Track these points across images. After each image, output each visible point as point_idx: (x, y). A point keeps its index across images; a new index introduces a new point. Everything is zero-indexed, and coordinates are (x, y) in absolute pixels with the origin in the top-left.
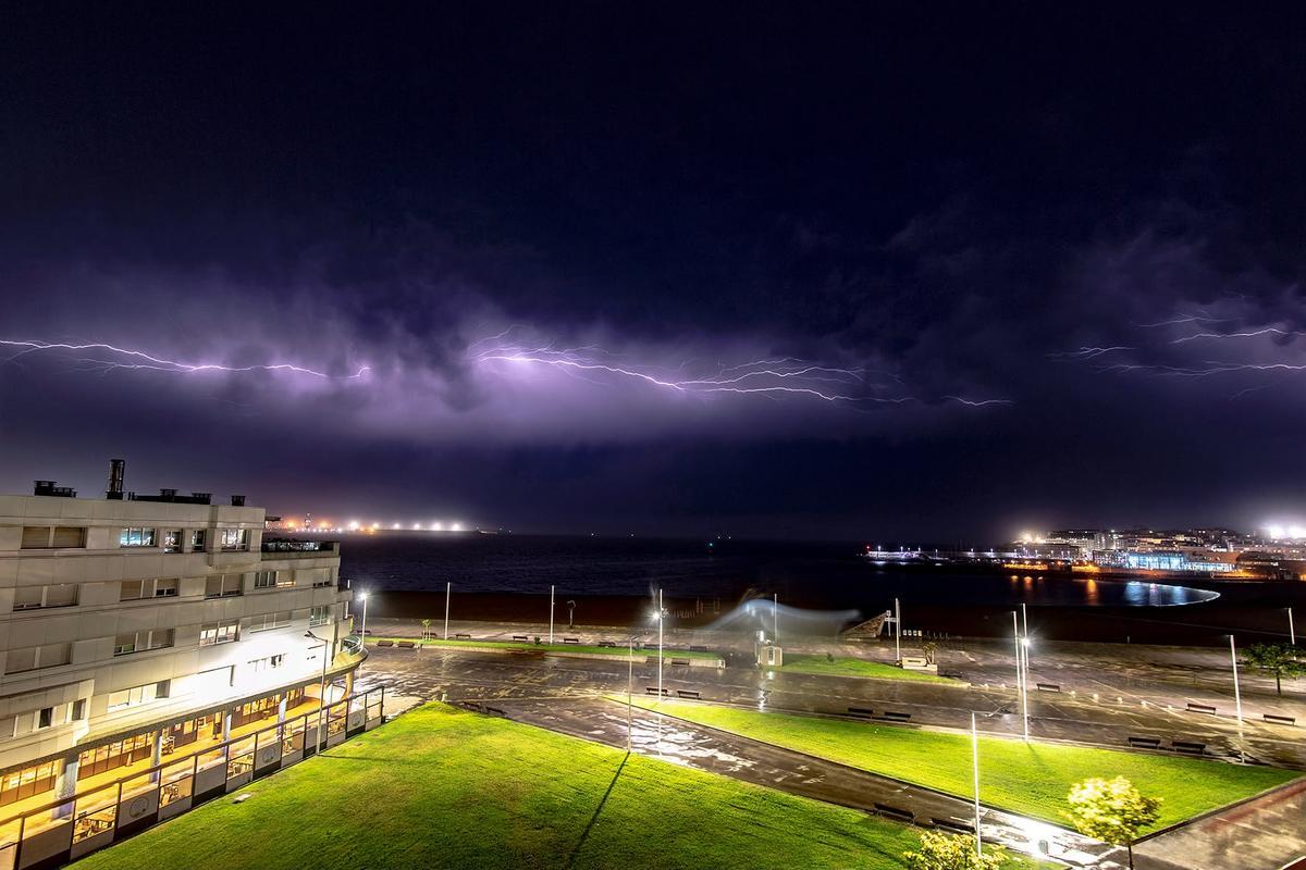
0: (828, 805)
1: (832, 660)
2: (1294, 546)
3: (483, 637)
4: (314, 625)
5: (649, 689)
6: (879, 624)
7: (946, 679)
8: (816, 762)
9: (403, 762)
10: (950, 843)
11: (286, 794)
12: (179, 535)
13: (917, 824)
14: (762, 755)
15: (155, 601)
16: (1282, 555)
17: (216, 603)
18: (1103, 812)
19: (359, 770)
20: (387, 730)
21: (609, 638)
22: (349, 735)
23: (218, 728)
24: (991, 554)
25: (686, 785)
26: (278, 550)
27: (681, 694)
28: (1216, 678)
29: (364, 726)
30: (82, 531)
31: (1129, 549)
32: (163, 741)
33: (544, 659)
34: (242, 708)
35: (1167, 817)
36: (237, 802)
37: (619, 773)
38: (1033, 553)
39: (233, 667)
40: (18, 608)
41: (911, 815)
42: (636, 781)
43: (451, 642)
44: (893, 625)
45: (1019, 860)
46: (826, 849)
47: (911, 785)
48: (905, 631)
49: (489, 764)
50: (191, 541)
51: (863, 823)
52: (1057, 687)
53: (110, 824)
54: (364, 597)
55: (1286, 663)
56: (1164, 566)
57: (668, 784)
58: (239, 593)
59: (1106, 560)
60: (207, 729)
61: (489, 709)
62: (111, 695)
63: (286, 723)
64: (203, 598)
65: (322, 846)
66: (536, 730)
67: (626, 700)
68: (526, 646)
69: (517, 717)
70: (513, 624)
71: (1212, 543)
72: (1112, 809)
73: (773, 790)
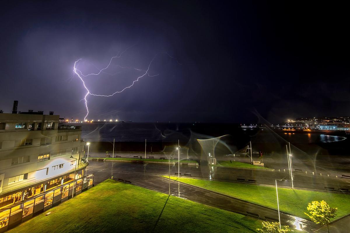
0: (232, 213)
3: (125, 156)
4: (73, 153)
5: (175, 173)
6: (245, 150)
7: (267, 168)
8: (228, 198)
9: (99, 200)
10: (272, 225)
11: (62, 212)
12: (33, 125)
13: (260, 219)
14: (211, 195)
15: (25, 147)
17: (43, 147)
18: (318, 213)
22: (83, 191)
23: (42, 190)
24: (278, 126)
25: (187, 206)
26: (63, 129)
27: (186, 175)
29: (87, 188)
30: (4, 124)
31: (320, 123)
32: (25, 194)
33: (143, 164)
34: (50, 183)
36: (47, 215)
37: (166, 202)
38: (291, 126)
39: (48, 168)
41: (258, 215)
42: (172, 205)
43: (115, 159)
44: (250, 150)
45: (293, 231)
46: (232, 228)
48: (253, 152)
49: (126, 200)
50: (37, 126)
51: (243, 219)
52: (301, 170)
54: (88, 144)
56: (331, 129)
57: (182, 206)
58: (50, 143)
59: (313, 127)
60: (38, 191)
61: (126, 181)
62: (10, 179)
64: (39, 145)
65: (73, 230)
66: (141, 188)
67: (168, 177)
68: (138, 159)
69: (134, 184)
70: (134, 152)
71: (345, 121)
72: (321, 212)
73: (215, 208)
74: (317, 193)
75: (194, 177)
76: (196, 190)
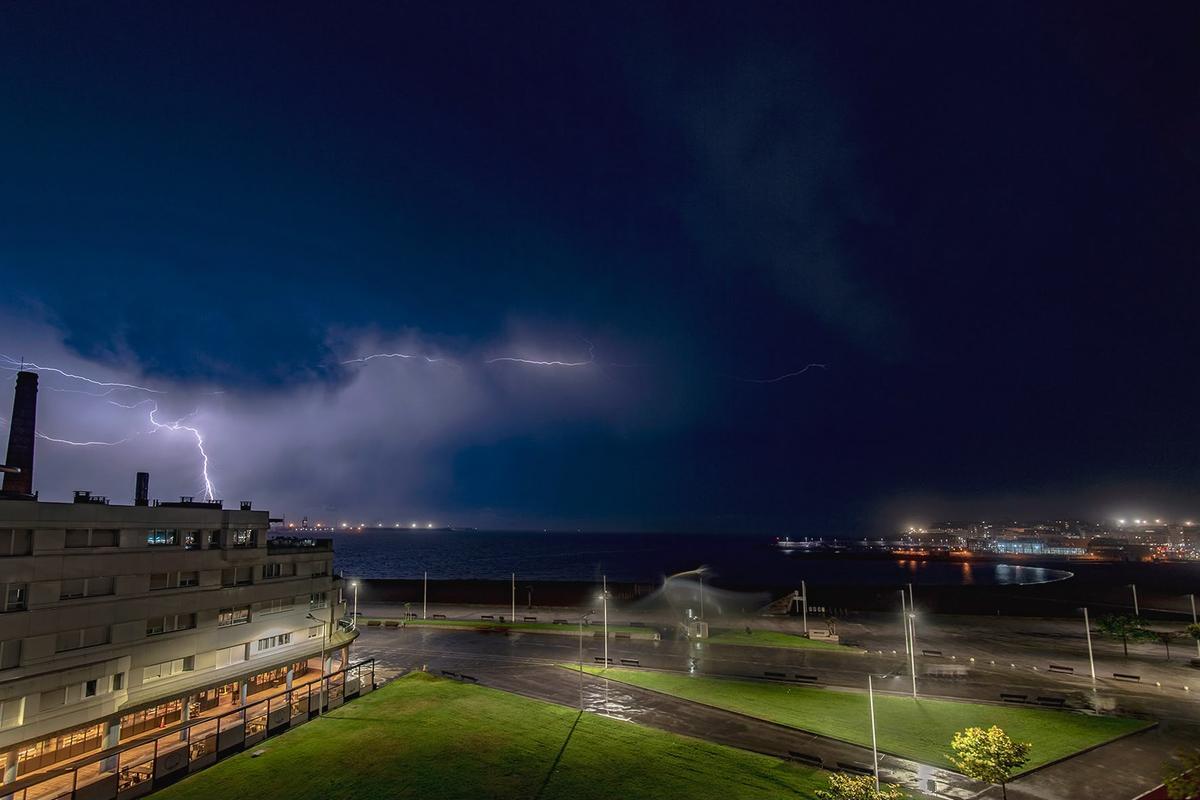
0: (750, 753)
1: (750, 633)
2: (1137, 534)
3: (457, 616)
4: (313, 608)
5: (596, 659)
6: (789, 602)
7: (846, 647)
8: (739, 718)
9: (393, 721)
10: (854, 783)
11: (296, 749)
12: (197, 535)
13: (825, 768)
14: (693, 712)
15: (180, 590)
16: (1126, 541)
17: (231, 591)
18: (981, 755)
19: (357, 728)
20: (379, 695)
21: (562, 616)
22: (347, 699)
23: (236, 695)
24: (881, 543)
25: (630, 738)
26: (281, 546)
27: (624, 663)
28: (1072, 644)
29: (358, 693)
30: (115, 533)
31: (997, 536)
32: (190, 706)
33: (507, 635)
34: (256, 679)
35: (1035, 759)
36: (255, 756)
37: (574, 728)
38: (917, 542)
39: (247, 645)
40: (64, 597)
41: (820, 761)
42: (588, 735)
43: (427, 621)
44: (801, 603)
45: (912, 796)
46: (749, 789)
47: (819, 736)
48: (810, 608)
49: (464, 722)
50: (207, 540)
51: (780, 767)
52: (940, 653)
53: (148, 776)
54: (354, 584)
55: (1131, 631)
56: (1028, 551)
57: (615, 737)
58: (249, 582)
59: (978, 546)
60: (226, 695)
61: (463, 677)
62: (145, 669)
63: (294, 689)
64: (219, 587)
65: (327, 792)
66: (503, 694)
67: (578, 668)
68: (493, 624)
69: (487, 683)
70: (481, 606)
71: (1067, 531)
72: (989, 753)
73: (703, 742)
74: (980, 708)
75: (648, 667)
76: (654, 700)
